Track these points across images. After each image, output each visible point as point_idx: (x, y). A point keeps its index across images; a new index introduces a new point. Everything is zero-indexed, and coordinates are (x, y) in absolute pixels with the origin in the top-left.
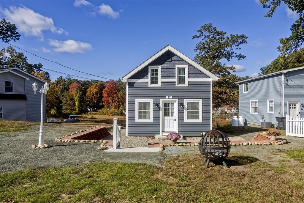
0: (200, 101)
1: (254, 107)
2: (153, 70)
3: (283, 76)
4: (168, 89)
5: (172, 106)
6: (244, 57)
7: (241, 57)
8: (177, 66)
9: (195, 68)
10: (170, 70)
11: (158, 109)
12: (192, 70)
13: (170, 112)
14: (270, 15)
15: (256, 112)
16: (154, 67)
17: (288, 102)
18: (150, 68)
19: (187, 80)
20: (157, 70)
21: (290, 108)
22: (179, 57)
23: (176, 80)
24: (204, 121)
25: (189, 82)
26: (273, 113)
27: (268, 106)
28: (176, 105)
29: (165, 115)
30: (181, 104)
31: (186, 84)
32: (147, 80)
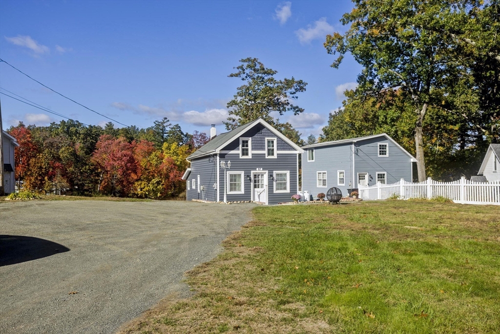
0: (288, 173)
1: (322, 179)
2: (243, 142)
3: (353, 145)
4: (259, 161)
5: (262, 178)
6: (301, 111)
7: (298, 110)
8: (266, 139)
9: (283, 140)
10: (260, 142)
11: (249, 181)
12: (280, 142)
13: (260, 183)
14: (336, 66)
15: (324, 185)
16: (245, 139)
17: (358, 173)
18: (241, 140)
19: (276, 152)
20: (247, 142)
21: (360, 179)
22: (269, 130)
23: (266, 152)
24: (292, 192)
25: (278, 154)
26: (344, 185)
27: (338, 177)
28: (266, 177)
29: (255, 187)
30: (271, 176)
31: (275, 156)
32: (238, 151)
